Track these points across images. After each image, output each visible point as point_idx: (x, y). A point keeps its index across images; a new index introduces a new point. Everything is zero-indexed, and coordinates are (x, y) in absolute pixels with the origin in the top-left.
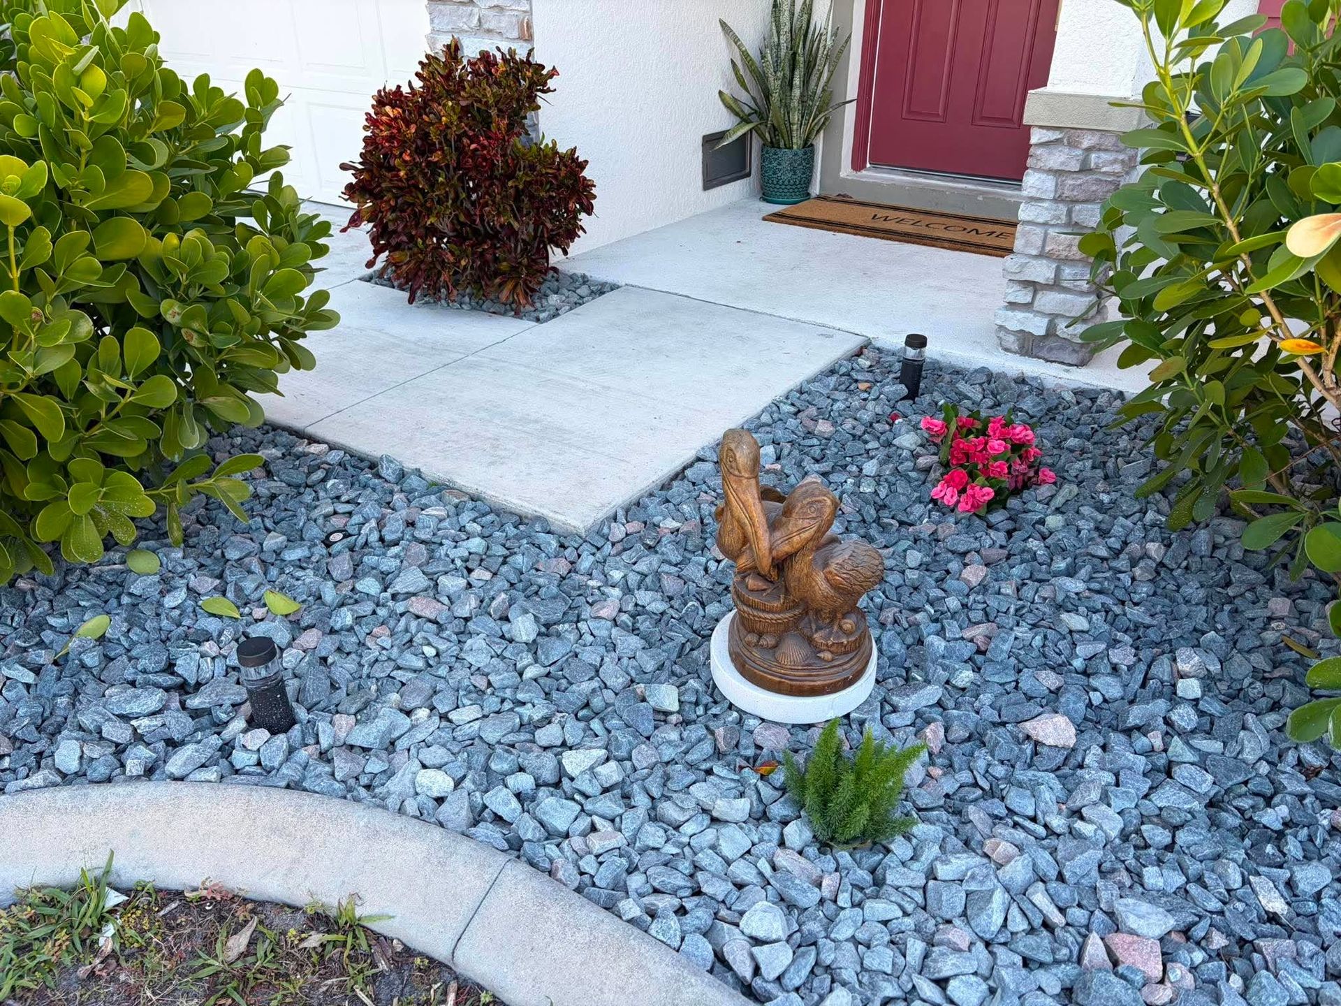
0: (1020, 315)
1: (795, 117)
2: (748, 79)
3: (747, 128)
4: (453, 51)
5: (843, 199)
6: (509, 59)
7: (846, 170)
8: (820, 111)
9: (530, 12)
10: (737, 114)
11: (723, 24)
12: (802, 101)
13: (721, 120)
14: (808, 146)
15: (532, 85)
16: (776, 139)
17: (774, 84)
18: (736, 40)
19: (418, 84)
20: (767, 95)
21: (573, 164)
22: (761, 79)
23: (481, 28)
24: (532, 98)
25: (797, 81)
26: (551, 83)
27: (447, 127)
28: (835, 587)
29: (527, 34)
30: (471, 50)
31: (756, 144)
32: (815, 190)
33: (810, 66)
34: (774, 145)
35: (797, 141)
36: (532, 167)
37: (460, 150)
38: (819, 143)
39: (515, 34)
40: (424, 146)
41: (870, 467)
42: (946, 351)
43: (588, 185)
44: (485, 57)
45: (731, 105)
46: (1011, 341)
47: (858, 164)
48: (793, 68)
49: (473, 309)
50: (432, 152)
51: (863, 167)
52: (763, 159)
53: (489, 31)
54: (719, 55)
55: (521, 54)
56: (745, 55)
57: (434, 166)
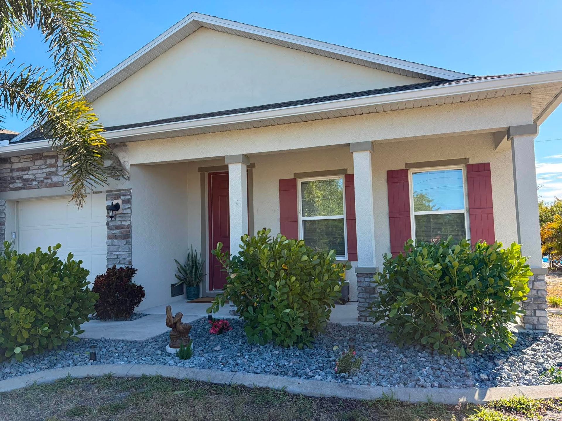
0: (232, 307)
1: (194, 279)
2: (182, 271)
3: (182, 282)
4: (114, 267)
5: (207, 297)
6: (127, 268)
7: (208, 291)
8: (200, 277)
9: (131, 259)
10: (179, 279)
11: (176, 260)
12: (195, 275)
13: (176, 281)
14: (198, 286)
15: (132, 272)
16: (190, 284)
17: (188, 272)
18: (179, 263)
19: (106, 274)
20: (186, 274)
21: (140, 288)
22: (185, 271)
23: (120, 263)
24: (132, 275)
25: (193, 271)
26: (136, 272)
27: (114, 281)
28: (184, 328)
29: (130, 263)
30: (118, 267)
31: (185, 286)
32: (201, 296)
33: (197, 268)
34: (189, 286)
35: (195, 285)
36: (132, 288)
37: (116, 285)
38: (201, 285)
39: (128, 263)
40: (109, 285)
41: (199, 330)
42: (220, 316)
43: (143, 292)
44: (121, 268)
45: (178, 277)
46: (232, 313)
47: (211, 289)
48: (192, 268)
49: (115, 321)
50: (110, 286)
51: (212, 290)
52: (187, 289)
53: (121, 263)
54: (175, 266)
55: (130, 267)
56: (181, 266)
57: (110, 289)
